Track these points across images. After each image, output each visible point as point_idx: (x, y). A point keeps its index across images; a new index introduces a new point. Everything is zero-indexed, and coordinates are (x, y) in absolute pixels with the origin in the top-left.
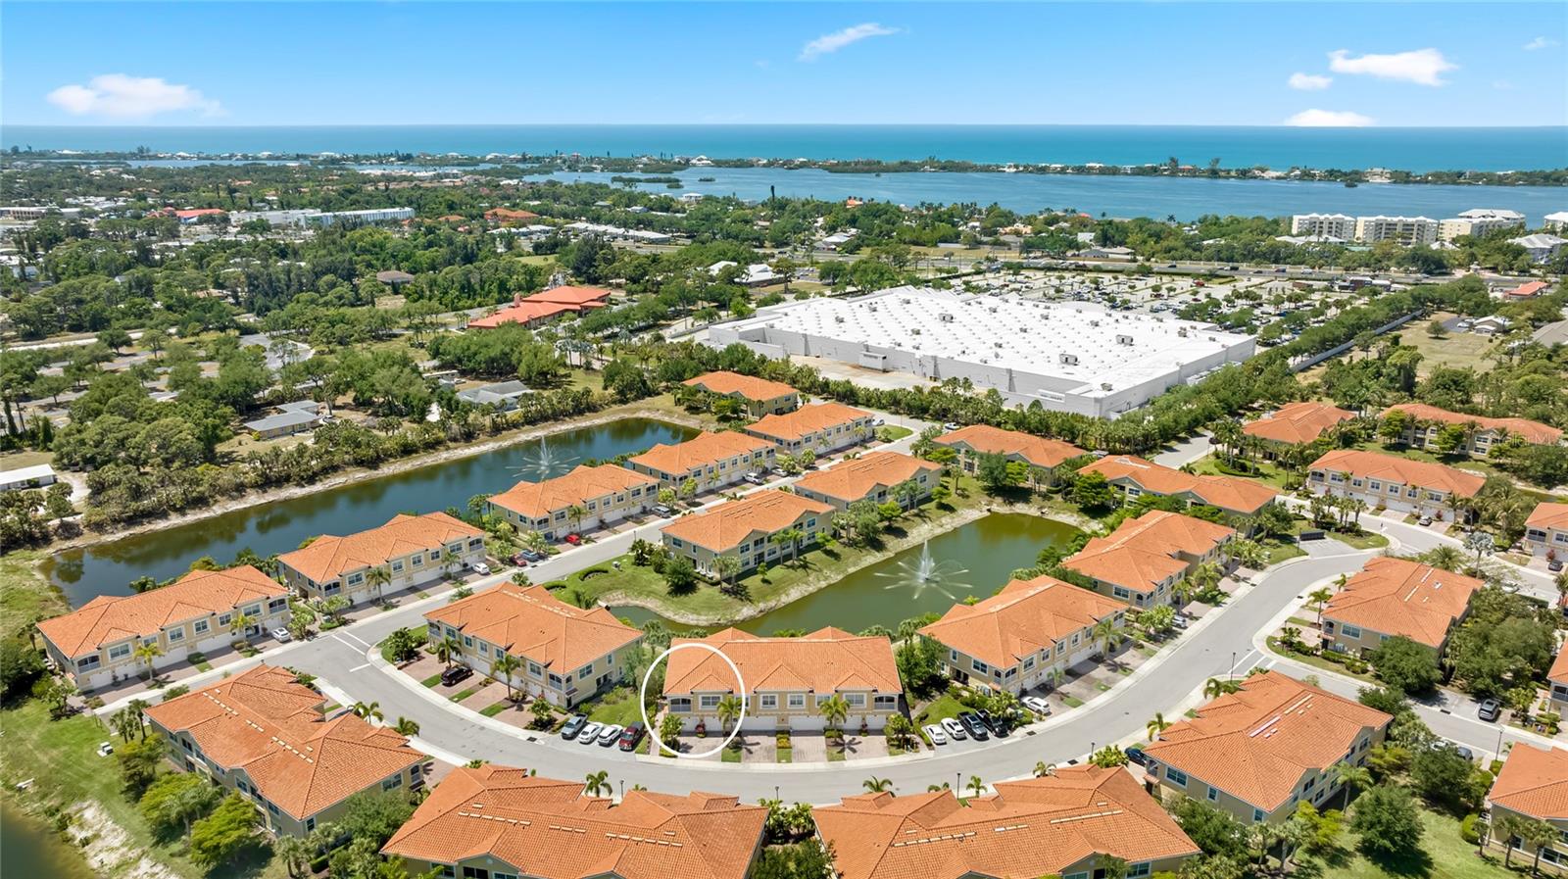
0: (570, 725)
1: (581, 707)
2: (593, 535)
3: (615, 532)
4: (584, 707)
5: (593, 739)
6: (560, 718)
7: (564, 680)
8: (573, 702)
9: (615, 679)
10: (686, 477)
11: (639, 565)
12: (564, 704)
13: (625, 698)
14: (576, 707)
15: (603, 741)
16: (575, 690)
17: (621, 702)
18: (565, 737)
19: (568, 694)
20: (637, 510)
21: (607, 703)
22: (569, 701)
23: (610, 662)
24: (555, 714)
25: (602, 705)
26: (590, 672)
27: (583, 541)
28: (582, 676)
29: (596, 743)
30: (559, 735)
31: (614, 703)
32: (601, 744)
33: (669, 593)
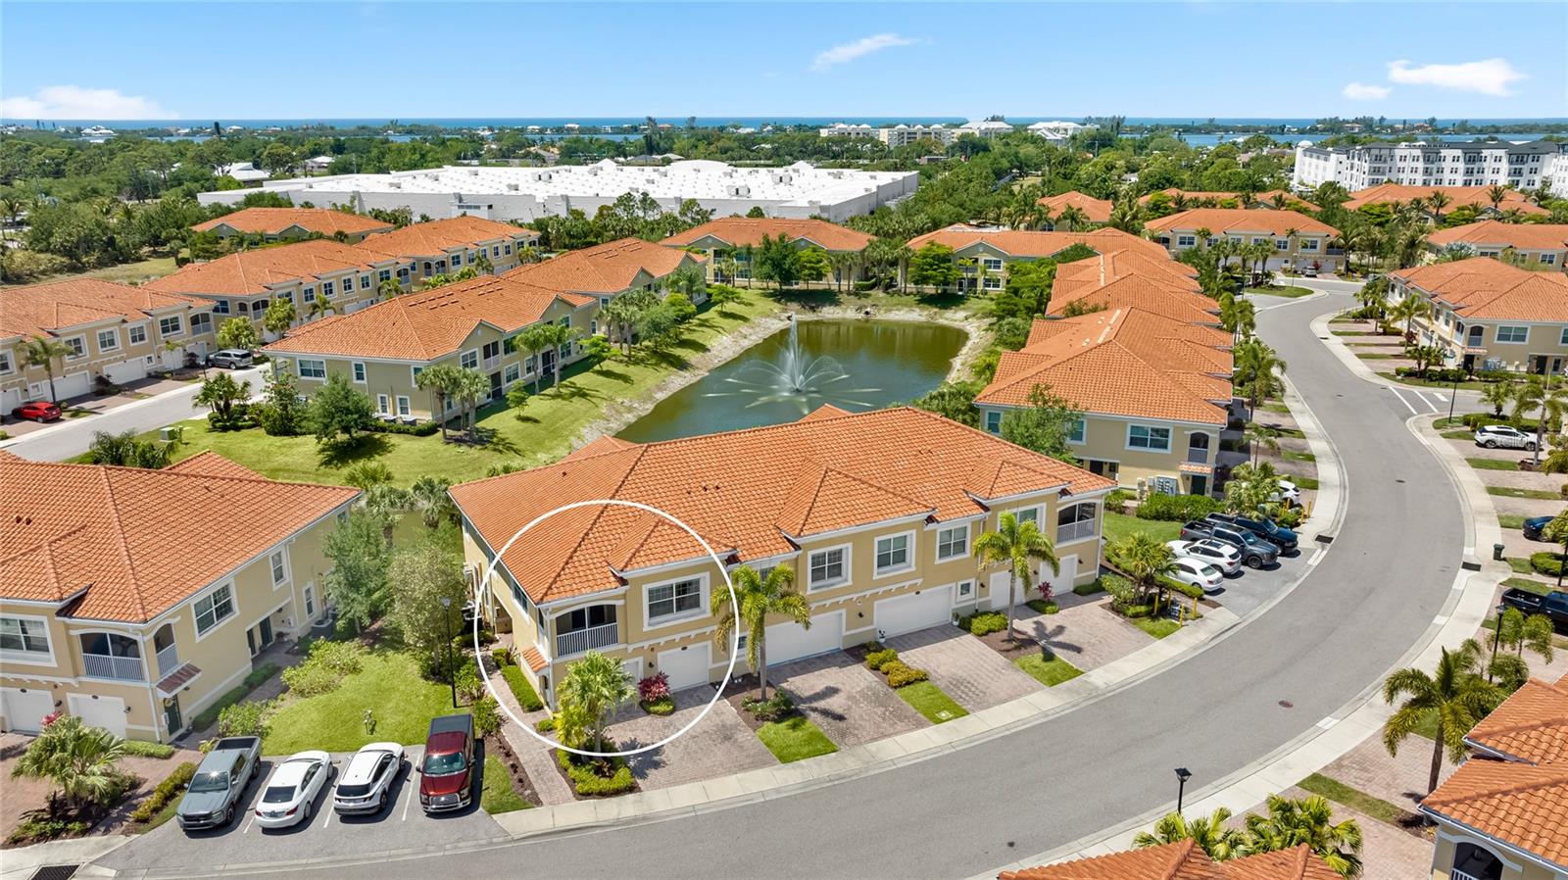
0: (203, 785)
1: (223, 720)
2: (87, 405)
3: (141, 396)
4: (233, 719)
5: (314, 807)
6: (155, 775)
7: (145, 642)
8: (188, 712)
9: (297, 625)
10: (265, 304)
11: (225, 429)
12: (158, 725)
13: (355, 669)
14: (204, 724)
15: (351, 804)
16: (190, 671)
17: (348, 681)
18: (199, 828)
19: (169, 684)
20: (174, 360)
21: (302, 693)
22: (173, 712)
23: (279, 576)
24: (130, 767)
25: (289, 703)
26: (224, 610)
27: (64, 416)
28: (204, 623)
29: (327, 816)
30: (172, 827)
31: (326, 688)
32: (348, 817)
33: (327, 463)
